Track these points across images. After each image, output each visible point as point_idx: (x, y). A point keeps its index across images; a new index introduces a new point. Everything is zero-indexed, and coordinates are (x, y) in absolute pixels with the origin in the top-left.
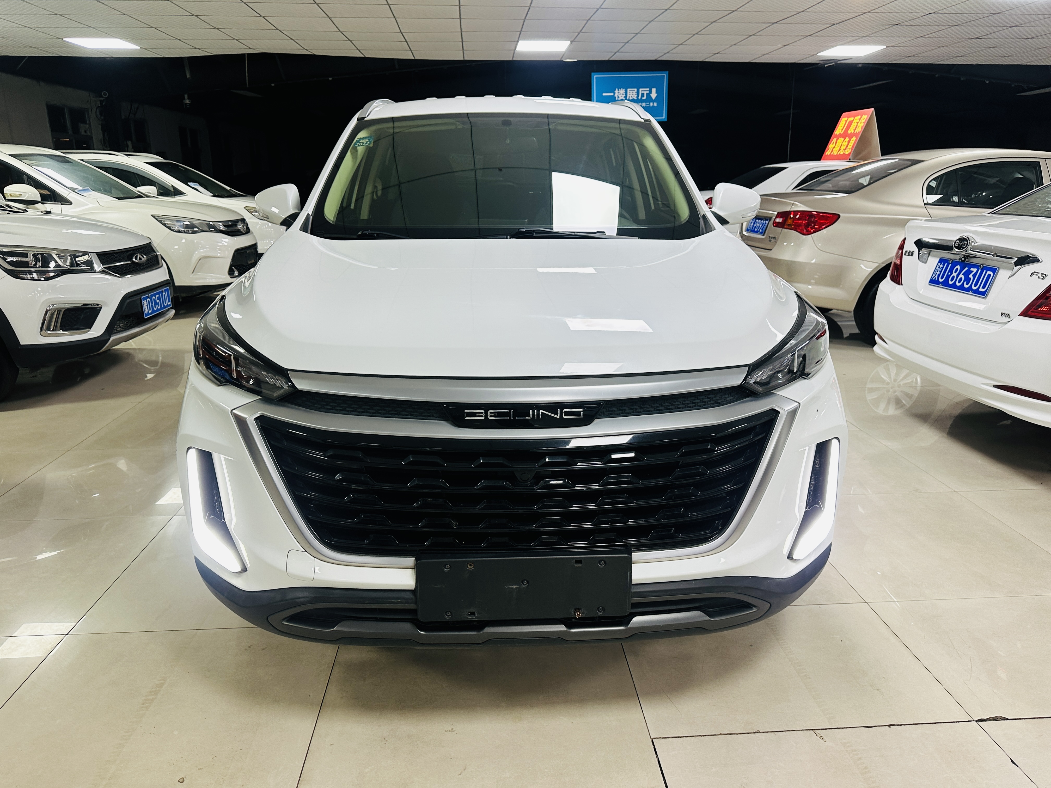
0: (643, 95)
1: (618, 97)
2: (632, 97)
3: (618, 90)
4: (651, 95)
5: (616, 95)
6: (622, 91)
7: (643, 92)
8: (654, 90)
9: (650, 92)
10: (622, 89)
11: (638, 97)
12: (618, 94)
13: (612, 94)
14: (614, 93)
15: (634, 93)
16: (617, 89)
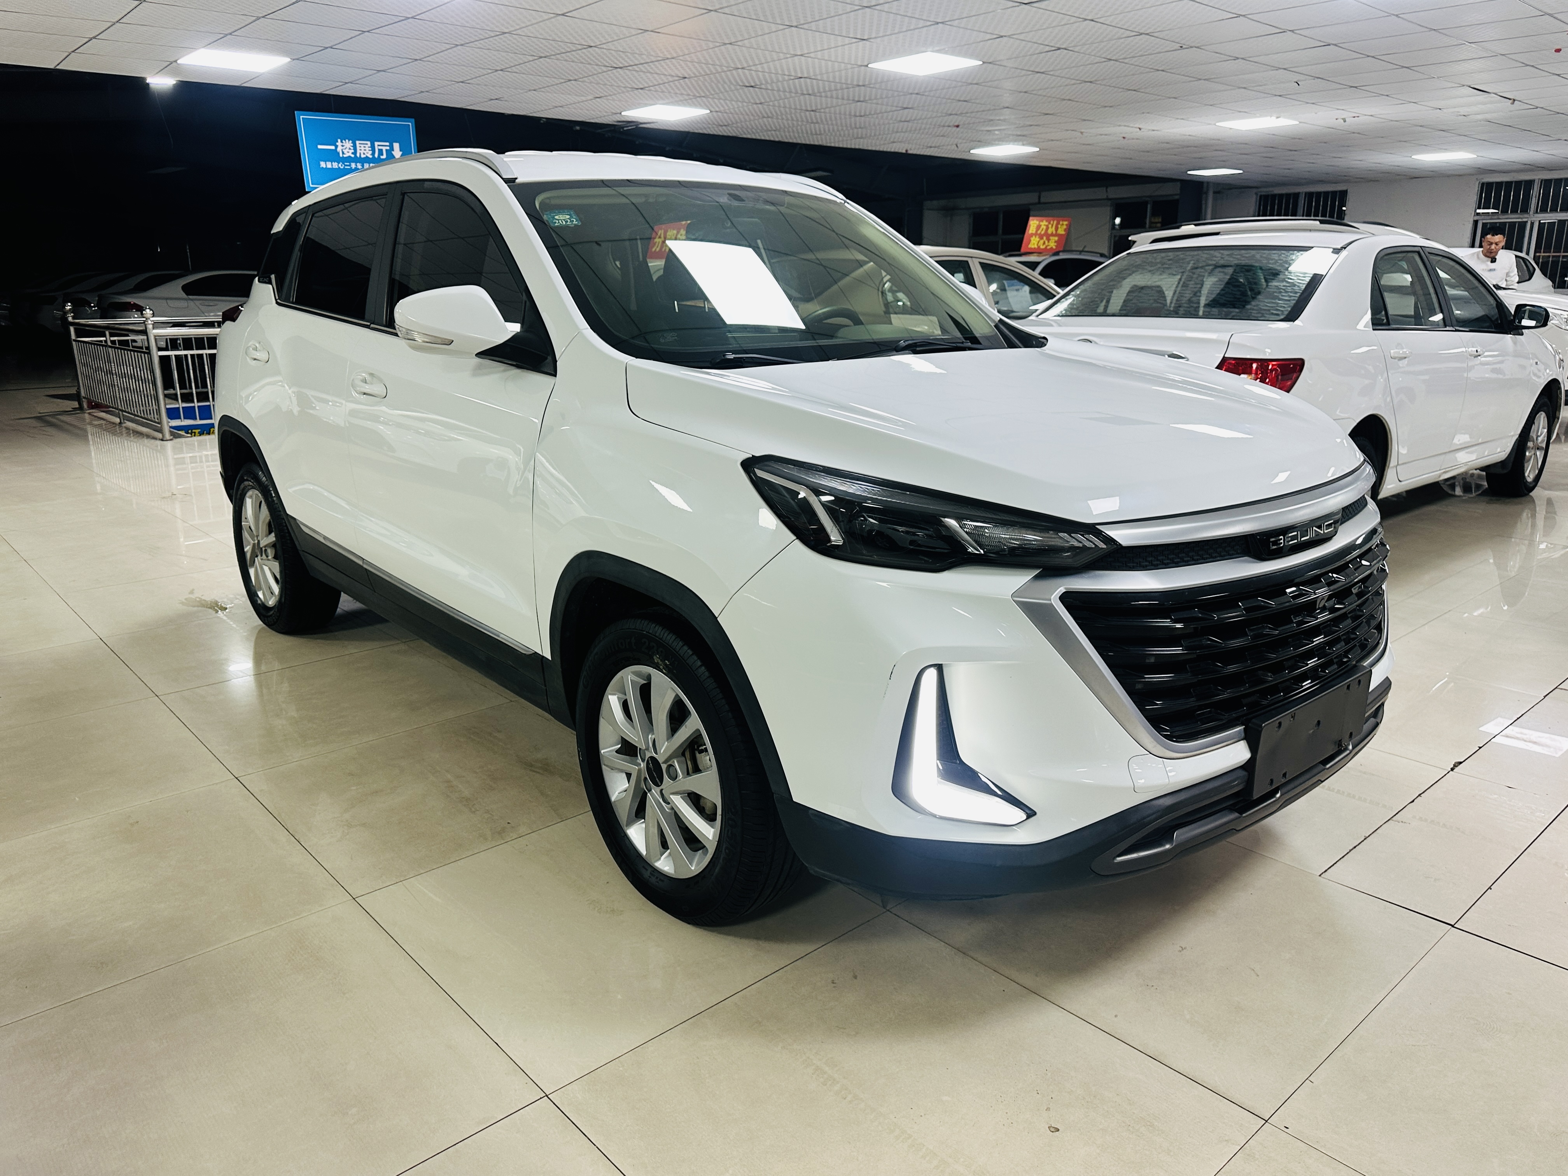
0: (381, 151)
1: (343, 153)
2: (364, 154)
3: (342, 142)
4: (393, 152)
5: (339, 149)
6: (348, 144)
7: (380, 148)
8: (396, 146)
9: (392, 149)
10: (347, 141)
11: (373, 154)
12: (342, 148)
13: (333, 147)
14: (336, 147)
15: (367, 149)
16: (339, 140)
